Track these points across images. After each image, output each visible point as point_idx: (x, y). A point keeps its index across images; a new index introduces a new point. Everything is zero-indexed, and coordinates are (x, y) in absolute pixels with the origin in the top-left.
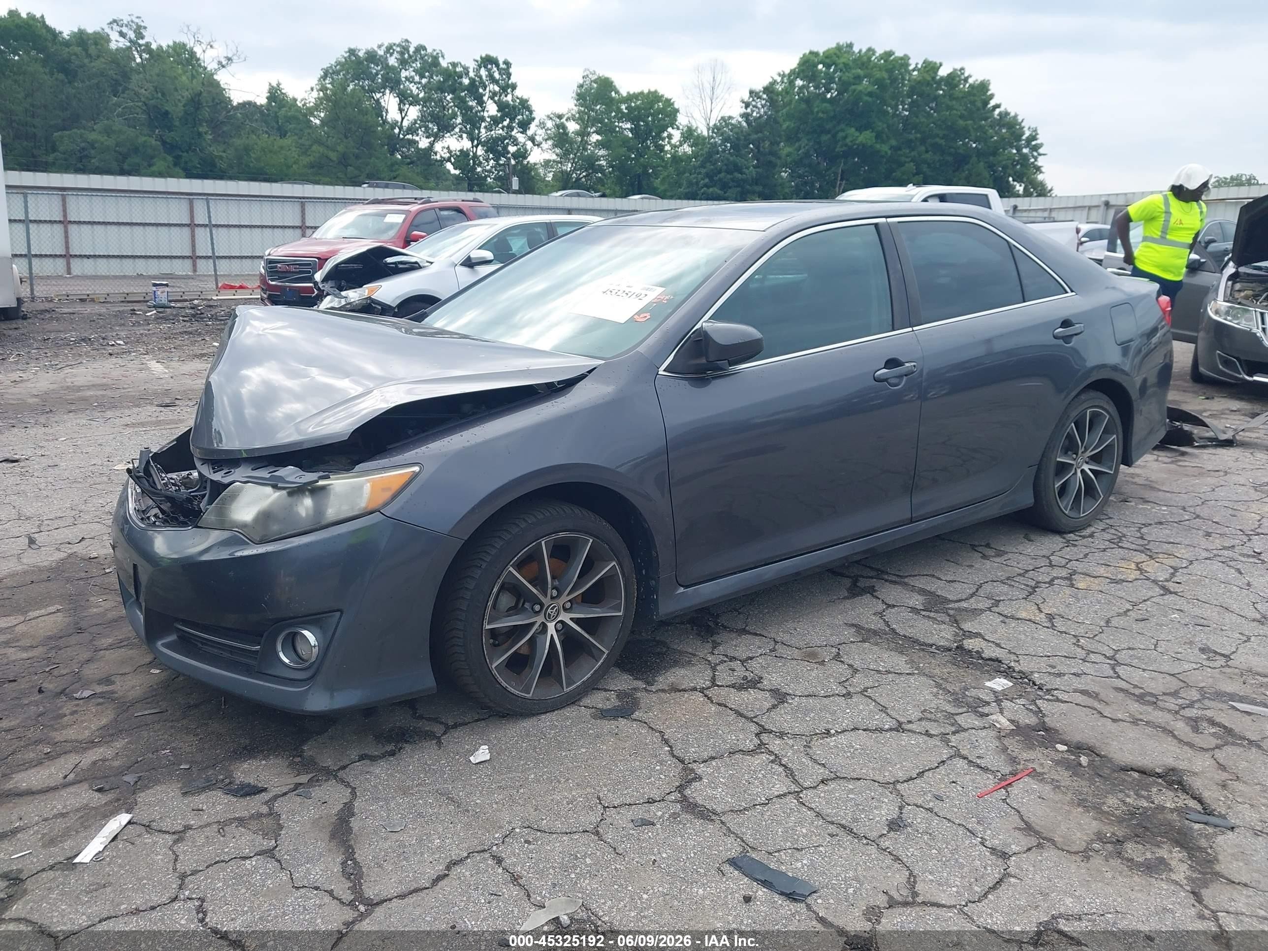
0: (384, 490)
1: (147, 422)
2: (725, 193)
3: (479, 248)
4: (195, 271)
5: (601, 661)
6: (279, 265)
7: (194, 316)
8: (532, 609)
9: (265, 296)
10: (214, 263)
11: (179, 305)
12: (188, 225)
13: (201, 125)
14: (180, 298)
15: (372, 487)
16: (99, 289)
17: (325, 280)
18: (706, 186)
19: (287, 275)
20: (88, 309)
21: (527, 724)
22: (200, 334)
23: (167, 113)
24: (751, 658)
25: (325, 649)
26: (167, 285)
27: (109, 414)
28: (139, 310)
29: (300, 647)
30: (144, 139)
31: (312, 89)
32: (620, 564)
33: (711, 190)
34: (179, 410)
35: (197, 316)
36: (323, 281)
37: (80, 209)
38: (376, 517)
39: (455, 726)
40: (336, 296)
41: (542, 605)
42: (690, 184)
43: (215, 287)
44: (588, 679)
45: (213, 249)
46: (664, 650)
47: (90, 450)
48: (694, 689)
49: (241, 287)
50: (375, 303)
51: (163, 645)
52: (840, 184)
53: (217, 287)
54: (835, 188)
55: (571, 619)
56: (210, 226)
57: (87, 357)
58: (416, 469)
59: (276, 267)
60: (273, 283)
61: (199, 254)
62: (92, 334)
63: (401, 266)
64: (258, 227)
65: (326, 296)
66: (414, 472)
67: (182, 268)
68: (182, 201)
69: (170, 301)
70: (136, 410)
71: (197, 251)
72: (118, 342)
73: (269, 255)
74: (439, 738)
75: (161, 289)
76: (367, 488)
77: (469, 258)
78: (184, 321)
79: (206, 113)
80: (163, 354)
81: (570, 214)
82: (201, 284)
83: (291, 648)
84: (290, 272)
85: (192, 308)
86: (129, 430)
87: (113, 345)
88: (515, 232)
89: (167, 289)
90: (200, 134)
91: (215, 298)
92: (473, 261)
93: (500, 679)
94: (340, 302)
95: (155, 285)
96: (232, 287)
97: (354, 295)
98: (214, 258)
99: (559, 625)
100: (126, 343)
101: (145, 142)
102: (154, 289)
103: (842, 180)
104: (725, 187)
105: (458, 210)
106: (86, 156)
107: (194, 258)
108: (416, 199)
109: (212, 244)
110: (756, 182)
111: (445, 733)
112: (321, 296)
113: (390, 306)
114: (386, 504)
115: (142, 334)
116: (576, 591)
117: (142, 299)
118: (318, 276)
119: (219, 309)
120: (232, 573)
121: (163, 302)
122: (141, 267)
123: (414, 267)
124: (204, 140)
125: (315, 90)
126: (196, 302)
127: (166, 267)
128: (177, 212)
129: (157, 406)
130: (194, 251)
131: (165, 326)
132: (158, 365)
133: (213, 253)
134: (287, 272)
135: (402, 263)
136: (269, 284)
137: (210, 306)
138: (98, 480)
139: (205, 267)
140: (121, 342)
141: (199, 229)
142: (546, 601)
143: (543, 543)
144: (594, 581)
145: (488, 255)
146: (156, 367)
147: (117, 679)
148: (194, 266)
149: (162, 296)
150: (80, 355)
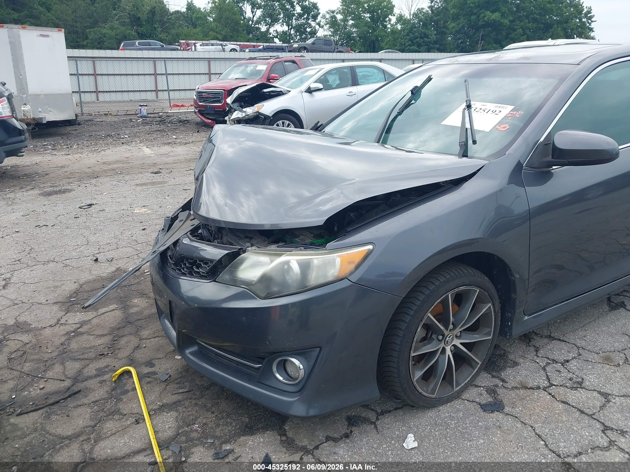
0: (350, 263)
1: (147, 183)
2: (419, 49)
3: (314, 83)
4: (157, 97)
5: (477, 369)
6: (204, 94)
7: (161, 121)
8: (437, 338)
9: (197, 111)
10: (169, 93)
11: (152, 116)
12: (153, 74)
13: (155, 23)
14: (152, 112)
15: (342, 261)
16: (113, 109)
17: (234, 102)
18: (409, 45)
19: (208, 99)
20: (109, 119)
21: (431, 414)
22: (165, 131)
23: (139, 18)
24: (568, 361)
25: (309, 374)
26: (146, 106)
27: (127, 178)
28: (133, 119)
29: (289, 369)
30: (129, 31)
31: (208, 3)
32: (493, 305)
33: (412, 47)
34: (163, 176)
35: (162, 121)
36: (232, 103)
37: (102, 67)
38: (345, 284)
39: (383, 413)
40: (240, 111)
41: (443, 335)
42: (401, 44)
43: (169, 105)
44: (469, 381)
45: (168, 86)
46: (503, 352)
47: (120, 200)
48: (539, 388)
49: (182, 106)
50: (261, 115)
51: (191, 353)
52: (481, 43)
53: (170, 106)
54: (478, 45)
55: (461, 343)
56: (167, 74)
57: (112, 145)
58: (370, 247)
59: (202, 95)
60: (201, 104)
61: (159, 89)
62: (112, 132)
63: (272, 94)
64: (182, 74)
65: (234, 111)
66: (369, 249)
67: (151, 96)
68: (150, 62)
69: (148, 114)
70: (140, 175)
71: (158, 88)
72: (125, 136)
73: (198, 89)
74: (374, 423)
75: (144, 108)
76: (338, 261)
77: (309, 88)
78: (156, 124)
79: (158, 17)
80: (150, 142)
81: (343, 62)
82: (162, 104)
83: (283, 369)
84: (209, 98)
85: (159, 117)
86: (139, 188)
87: (123, 138)
88: (333, 72)
89: (146, 108)
90: (155, 28)
91: (170, 112)
92: (312, 89)
93: (418, 388)
94: (242, 115)
95: (141, 106)
96: (178, 106)
97: (250, 111)
98: (168, 90)
99: (453, 347)
100: (129, 137)
101: (129, 33)
102: (140, 108)
103: (481, 40)
104: (419, 46)
105: (294, 62)
106: (102, 41)
107: (157, 91)
108: (271, 57)
109: (168, 83)
110: (436, 43)
111: (377, 419)
112: (231, 111)
113: (269, 116)
114: (351, 273)
115: (136, 132)
116: (467, 324)
117: (134, 113)
118: (229, 100)
119: (173, 118)
120: (244, 319)
121: (145, 114)
122: (132, 96)
123: (280, 94)
124: (157, 31)
125: (210, 3)
126: (160, 114)
127: (143, 96)
128: (148, 68)
129: (151, 173)
130: (156, 87)
131: (147, 127)
132: (147, 149)
133: (168, 88)
134: (208, 98)
135: (272, 91)
136: (198, 104)
137: (168, 116)
138: (127, 219)
139: (163, 96)
140: (127, 137)
141: (159, 76)
142: (446, 333)
143: (450, 295)
144: (477, 318)
145: (320, 86)
146: (147, 151)
147: (155, 362)
148: (157, 95)
149: (144, 111)
150: (108, 144)
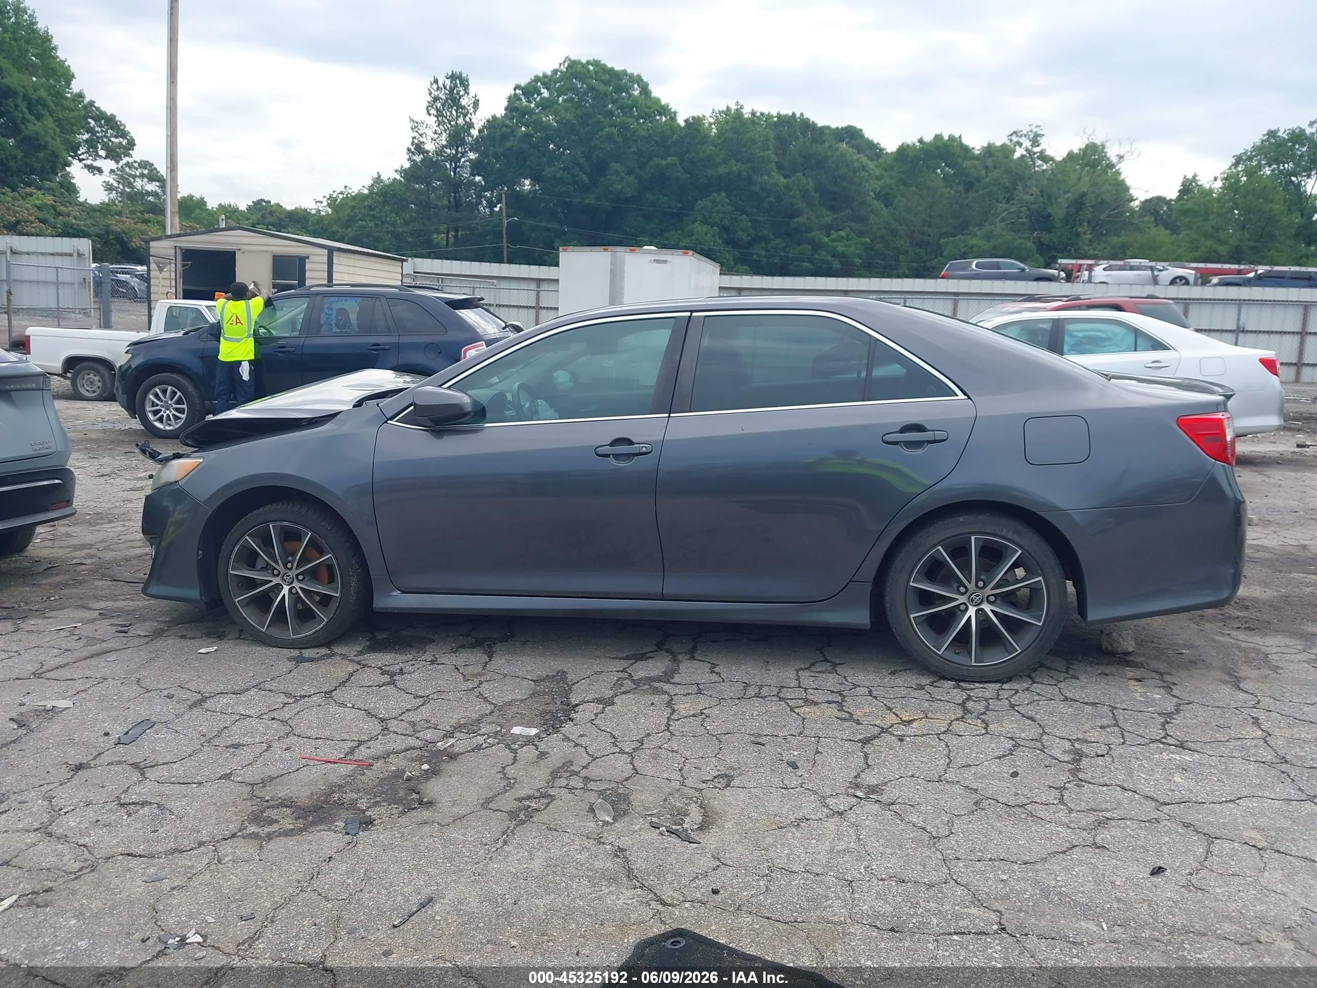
0: (185, 470)
5: (322, 626)
8: (272, 572)
13: (1081, 225)
15: (179, 467)
23: (1049, 215)
30: (1020, 241)
31: (1216, 179)
32: (336, 557)
44: (310, 634)
58: (201, 460)
76: (176, 466)
79: (1088, 213)
90: (1078, 235)
93: (241, 611)
101: (1021, 244)
114: (183, 478)
124: (1082, 240)
125: (1219, 180)
143: (271, 526)
144: (313, 564)
